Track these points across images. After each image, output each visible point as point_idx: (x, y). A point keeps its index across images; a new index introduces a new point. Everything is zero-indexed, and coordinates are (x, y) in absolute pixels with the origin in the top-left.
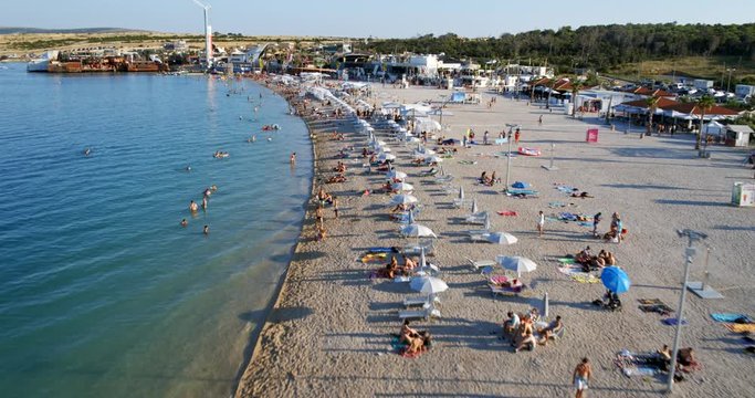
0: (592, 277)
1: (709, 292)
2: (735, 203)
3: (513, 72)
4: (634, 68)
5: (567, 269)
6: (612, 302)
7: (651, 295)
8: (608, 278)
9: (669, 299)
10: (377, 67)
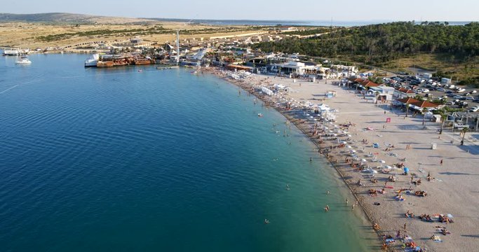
0: (400, 169)
1: (423, 172)
2: (432, 149)
3: (340, 70)
4: (395, 64)
5: (395, 168)
6: (406, 174)
7: (413, 172)
8: (405, 169)
9: (416, 173)
10: (273, 67)
